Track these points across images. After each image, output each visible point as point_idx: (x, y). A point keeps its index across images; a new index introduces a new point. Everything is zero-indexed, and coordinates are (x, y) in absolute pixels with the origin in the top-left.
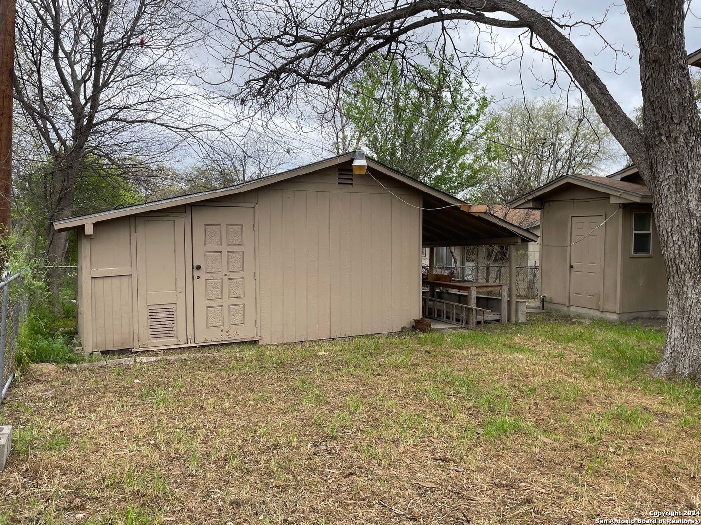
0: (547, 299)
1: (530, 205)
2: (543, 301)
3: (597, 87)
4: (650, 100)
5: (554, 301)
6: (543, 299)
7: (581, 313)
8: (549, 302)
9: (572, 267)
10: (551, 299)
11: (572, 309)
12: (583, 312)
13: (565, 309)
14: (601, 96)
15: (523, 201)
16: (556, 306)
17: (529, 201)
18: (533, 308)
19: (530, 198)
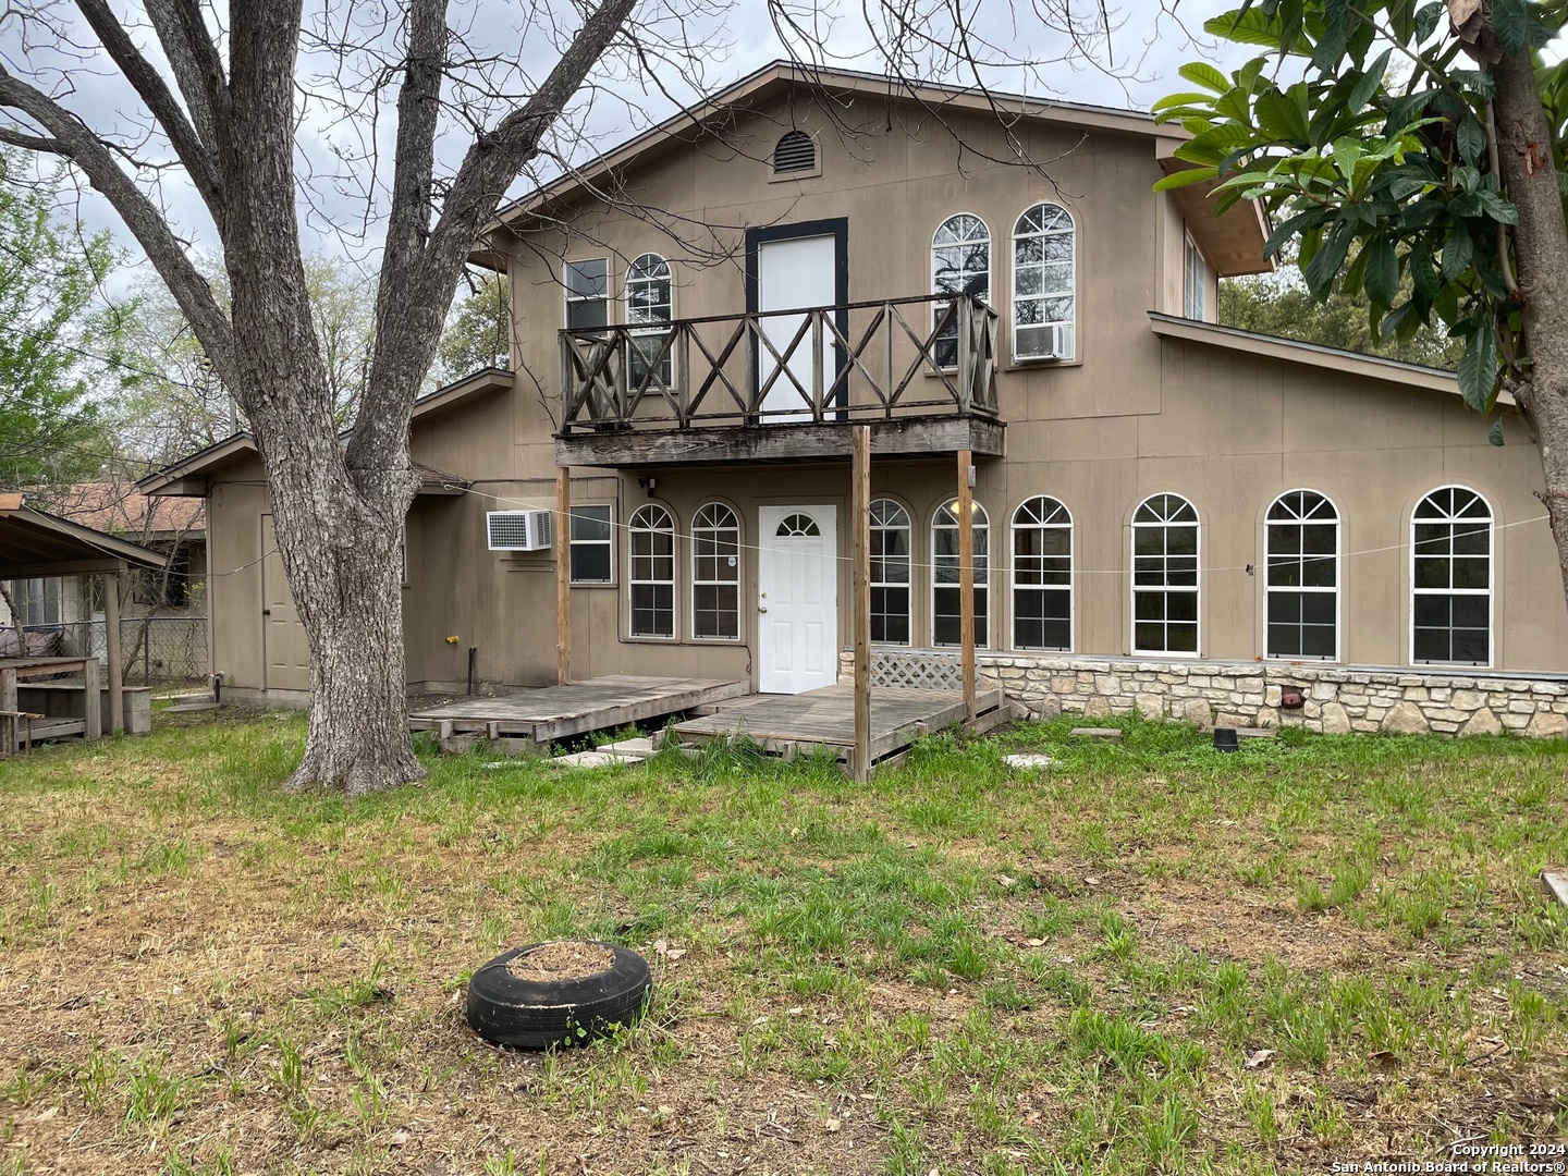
0: (226, 682)
1: (180, 489)
2: (217, 687)
3: (192, 291)
4: (241, 334)
5: (238, 683)
6: (218, 681)
7: (285, 702)
8: (229, 687)
9: (267, 613)
10: (232, 679)
11: (271, 694)
12: (290, 698)
13: (259, 696)
14: (199, 309)
15: (163, 482)
16: (242, 694)
17: (176, 481)
18: (200, 701)
19: (178, 475)
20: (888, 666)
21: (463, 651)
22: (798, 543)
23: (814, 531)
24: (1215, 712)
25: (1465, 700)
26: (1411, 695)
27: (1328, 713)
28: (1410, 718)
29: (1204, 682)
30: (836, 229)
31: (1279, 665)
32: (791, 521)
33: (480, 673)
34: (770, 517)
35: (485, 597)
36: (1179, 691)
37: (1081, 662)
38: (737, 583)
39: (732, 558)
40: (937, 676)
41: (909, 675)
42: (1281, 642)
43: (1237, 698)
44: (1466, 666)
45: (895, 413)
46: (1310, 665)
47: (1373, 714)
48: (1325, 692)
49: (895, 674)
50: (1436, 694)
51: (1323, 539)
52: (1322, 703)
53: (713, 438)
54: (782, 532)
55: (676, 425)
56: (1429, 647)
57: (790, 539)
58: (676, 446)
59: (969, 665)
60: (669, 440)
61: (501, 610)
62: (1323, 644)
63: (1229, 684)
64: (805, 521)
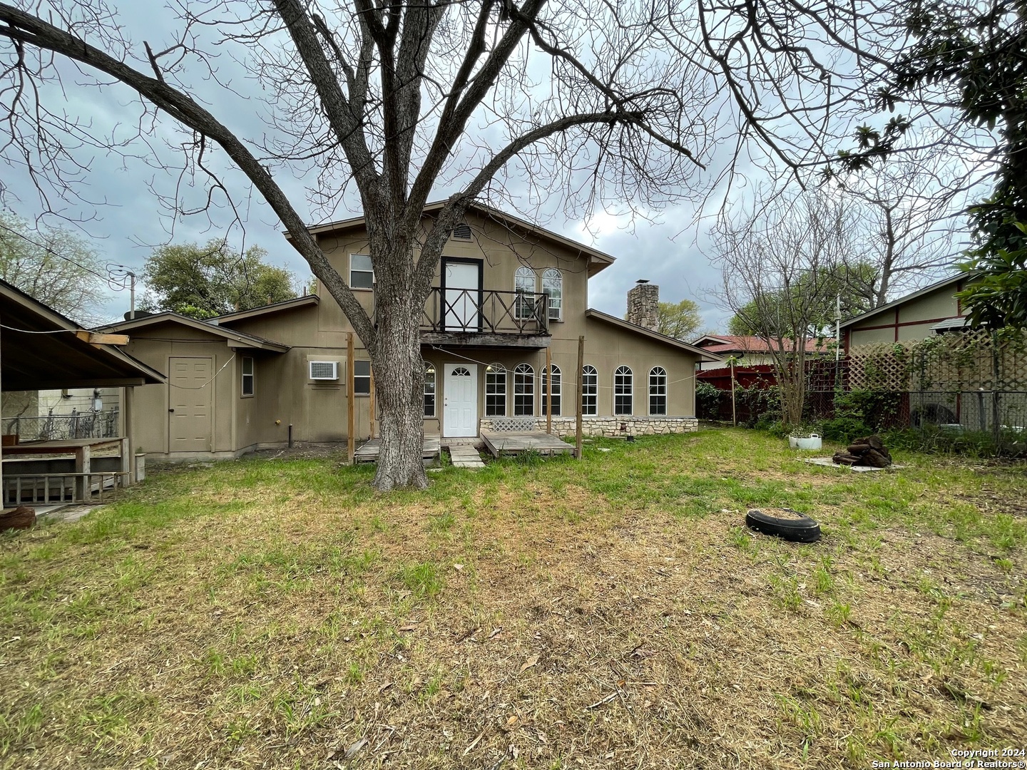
7: (185, 459)
9: (171, 411)
11: (172, 455)
12: (188, 456)
13: (163, 457)
20: (501, 424)
21: (284, 428)
22: (461, 378)
23: (468, 374)
24: (603, 432)
25: (663, 424)
26: (651, 424)
27: (632, 431)
28: (651, 431)
29: (600, 423)
30: (479, 263)
31: (619, 417)
32: (458, 370)
33: (294, 438)
34: (449, 368)
35: (298, 401)
36: (593, 426)
37: (564, 419)
38: (435, 394)
39: (432, 384)
40: (520, 427)
41: (509, 427)
42: (619, 411)
43: (609, 428)
44: (660, 415)
45: (523, 332)
46: (626, 417)
47: (643, 430)
48: (631, 424)
49: (503, 426)
50: (657, 423)
51: (628, 380)
52: (630, 427)
53: (450, 335)
54: (454, 374)
55: (432, 329)
56: (653, 411)
57: (458, 377)
58: (433, 337)
59: (549, 422)
60: (430, 335)
61: (308, 408)
62: (628, 410)
63: (607, 424)
64: (464, 371)
